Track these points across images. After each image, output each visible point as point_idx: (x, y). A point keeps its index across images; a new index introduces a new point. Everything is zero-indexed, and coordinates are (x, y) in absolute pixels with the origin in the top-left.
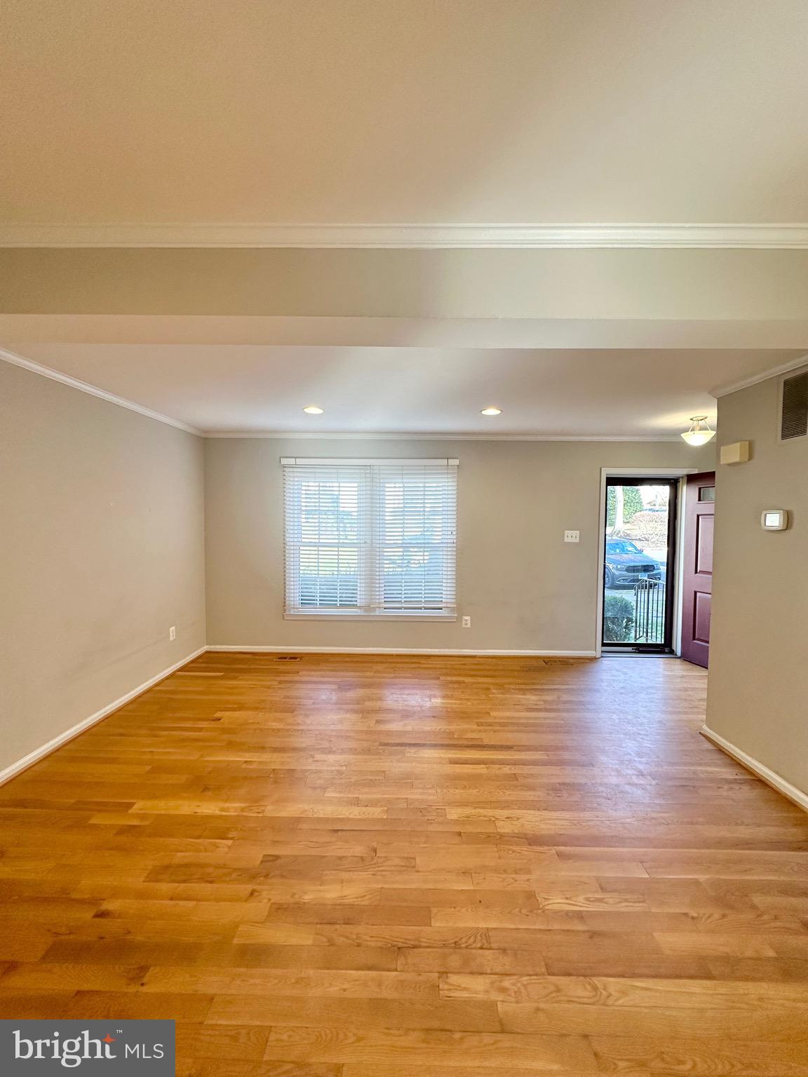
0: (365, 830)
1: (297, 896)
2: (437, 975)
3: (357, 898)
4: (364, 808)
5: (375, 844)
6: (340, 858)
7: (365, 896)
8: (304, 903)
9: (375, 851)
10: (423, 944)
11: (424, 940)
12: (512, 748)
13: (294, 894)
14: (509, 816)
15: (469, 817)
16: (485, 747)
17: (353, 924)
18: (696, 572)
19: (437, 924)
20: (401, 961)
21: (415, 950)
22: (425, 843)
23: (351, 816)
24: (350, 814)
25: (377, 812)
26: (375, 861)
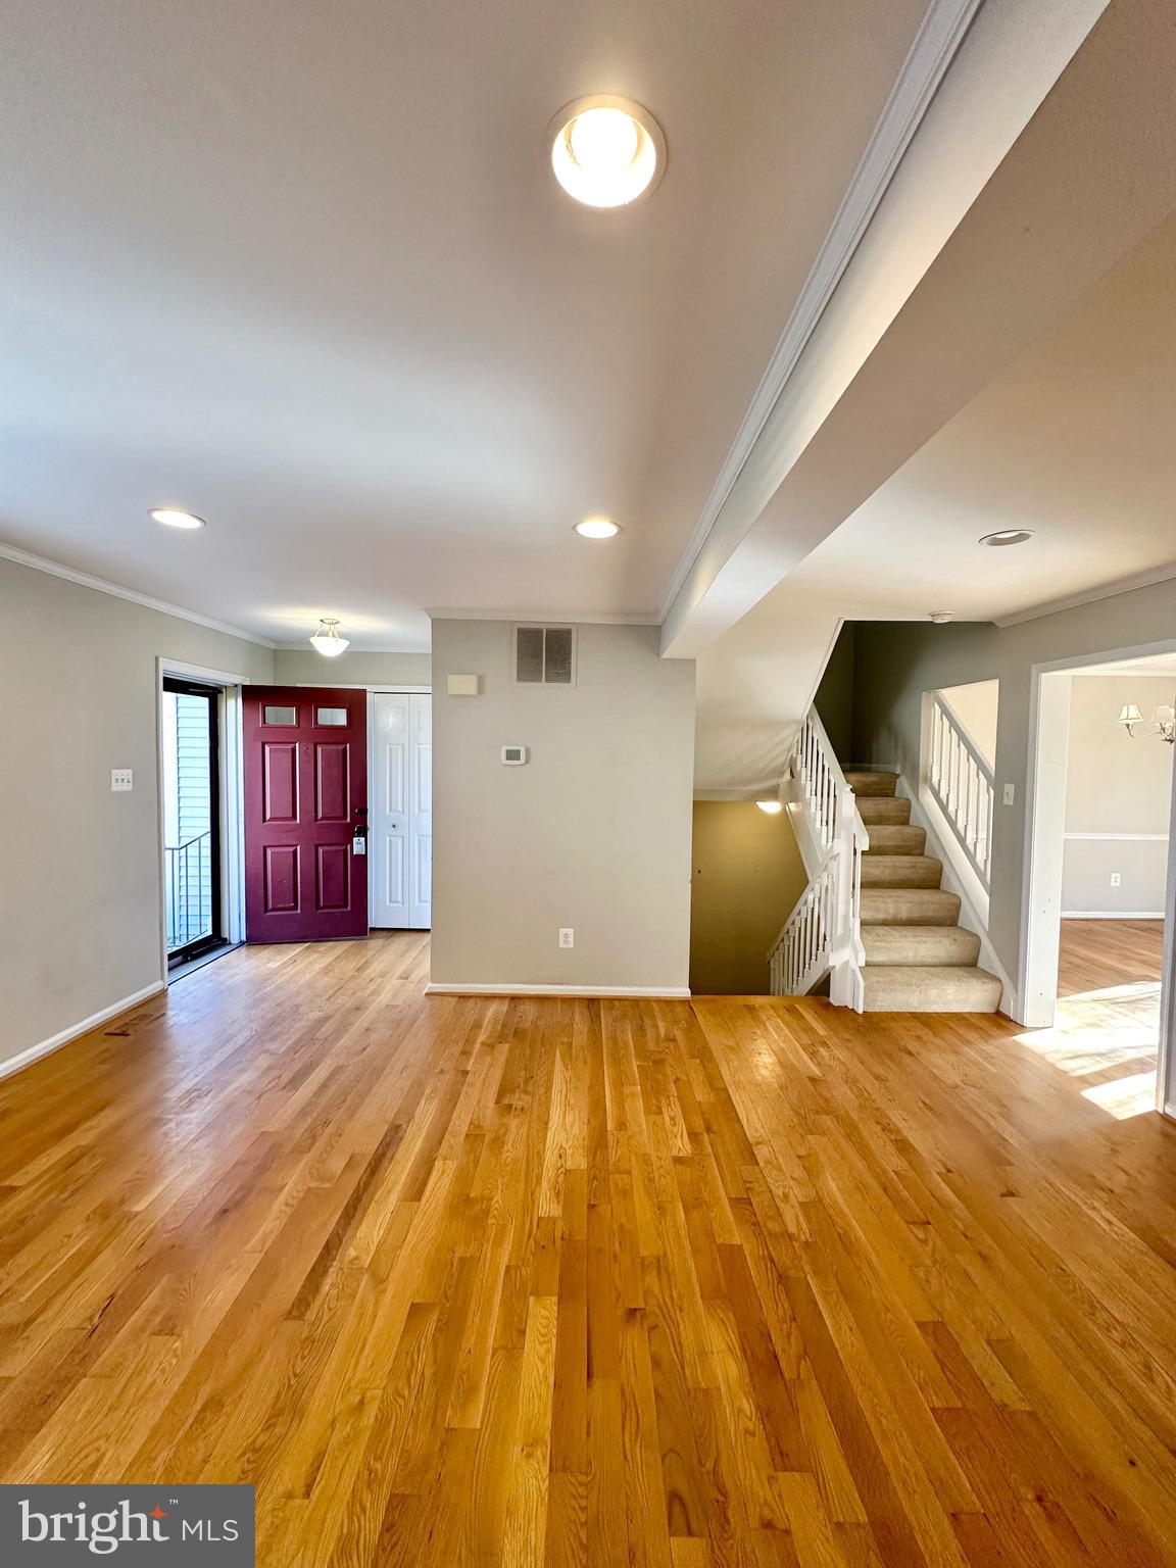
0: (589, 1330)
1: (751, 1427)
2: (795, 1243)
3: (727, 1329)
5: (619, 1312)
6: (656, 1363)
7: (722, 1320)
8: (758, 1407)
10: (766, 1253)
11: (761, 1253)
12: (399, 1126)
13: (747, 1431)
14: (555, 1157)
16: (384, 1154)
17: (768, 1331)
18: (264, 821)
19: (737, 1240)
20: (792, 1273)
21: (776, 1260)
24: (543, 1362)
25: (543, 1315)
26: (655, 1310)
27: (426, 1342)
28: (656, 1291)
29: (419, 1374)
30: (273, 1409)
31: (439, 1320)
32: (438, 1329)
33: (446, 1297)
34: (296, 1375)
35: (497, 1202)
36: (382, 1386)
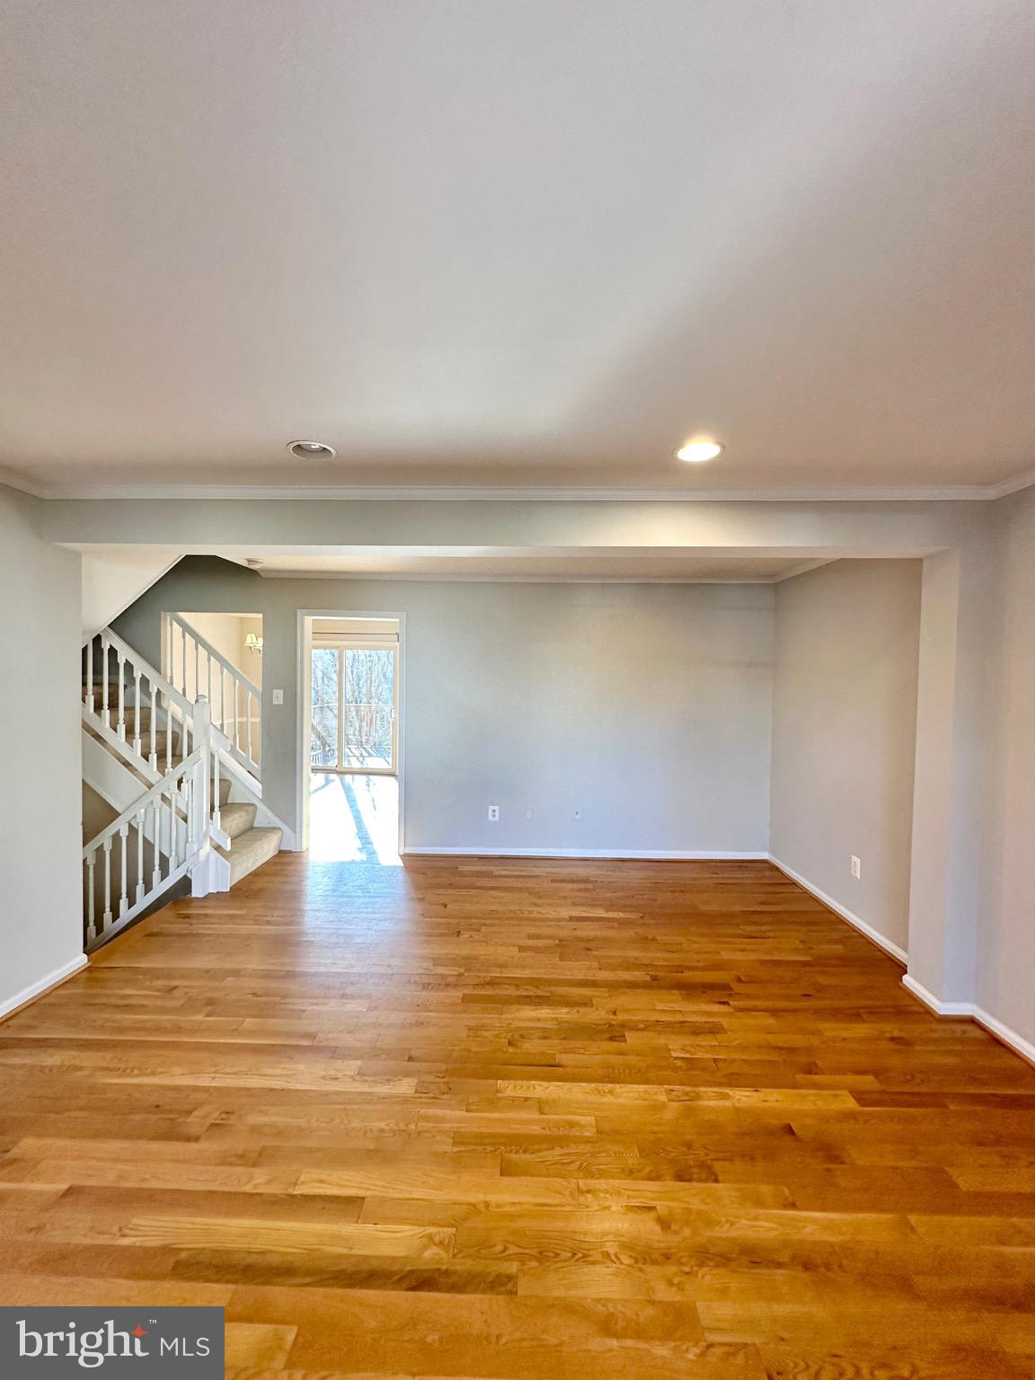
2: (464, 974)
4: (529, 1095)
6: (545, 1038)
9: (510, 1043)
11: (470, 987)
14: (335, 1083)
15: (388, 1080)
21: (475, 983)
22: (453, 1050)
23: (545, 1084)
24: (547, 1088)
25: (510, 1088)
26: (509, 1034)
27: (537, 1158)
28: (496, 1033)
29: (561, 1157)
30: (605, 1263)
31: (517, 1152)
32: (525, 1151)
33: (495, 1151)
34: (574, 1254)
35: (387, 1125)
36: (576, 1181)
